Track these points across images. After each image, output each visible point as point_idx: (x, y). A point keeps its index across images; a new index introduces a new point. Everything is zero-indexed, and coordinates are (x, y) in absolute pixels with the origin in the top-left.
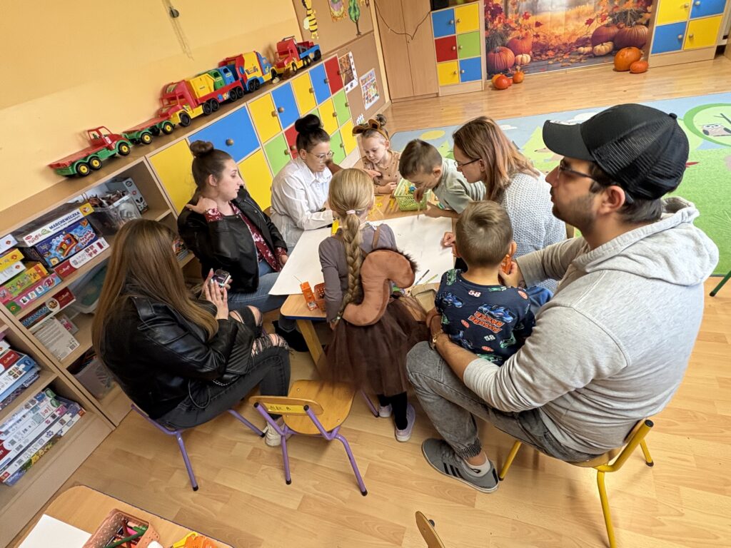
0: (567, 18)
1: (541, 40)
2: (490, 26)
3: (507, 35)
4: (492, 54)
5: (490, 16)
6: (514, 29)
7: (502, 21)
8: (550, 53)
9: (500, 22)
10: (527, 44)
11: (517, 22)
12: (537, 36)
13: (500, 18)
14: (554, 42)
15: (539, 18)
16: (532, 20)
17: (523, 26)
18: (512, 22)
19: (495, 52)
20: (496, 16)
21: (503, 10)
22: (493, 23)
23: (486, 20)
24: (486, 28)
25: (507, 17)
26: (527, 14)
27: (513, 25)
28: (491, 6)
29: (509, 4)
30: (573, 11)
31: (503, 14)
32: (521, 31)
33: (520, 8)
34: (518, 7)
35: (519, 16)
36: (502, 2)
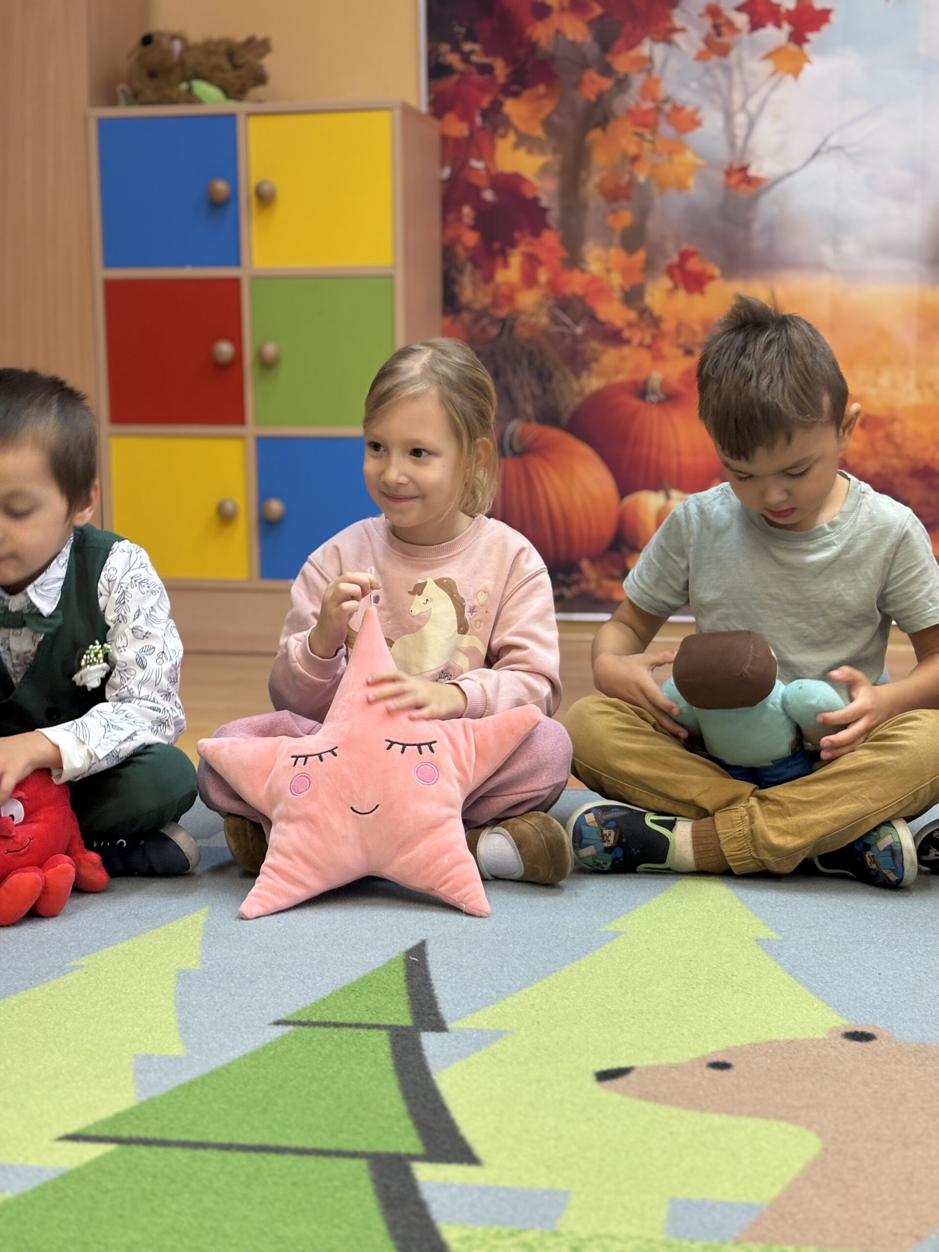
2: (470, 292)
3: (575, 361)
5: (471, 238)
6: (614, 336)
7: (543, 274)
9: (529, 280)
11: (632, 297)
13: (532, 262)
16: (722, 295)
17: (668, 326)
18: (601, 291)
20: (513, 244)
21: (553, 216)
22: (489, 278)
23: (448, 252)
24: (451, 301)
25: (574, 260)
26: (693, 265)
27: (612, 312)
28: (480, 180)
29: (590, 188)
31: (550, 238)
32: (658, 357)
33: (652, 224)
34: (644, 213)
35: (649, 266)
36: (544, 170)
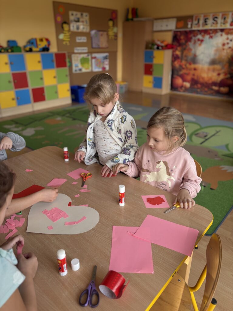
0: (209, 69)
1: (195, 78)
3: (180, 70)
6: (184, 69)
7: (179, 63)
8: (199, 86)
10: (189, 78)
11: (186, 65)
12: (194, 75)
14: (201, 80)
15: (196, 66)
16: (193, 66)
18: (183, 65)
24: (172, 64)
27: (184, 67)
30: (212, 67)
34: (187, 58)
35: (187, 63)
36: (180, 54)
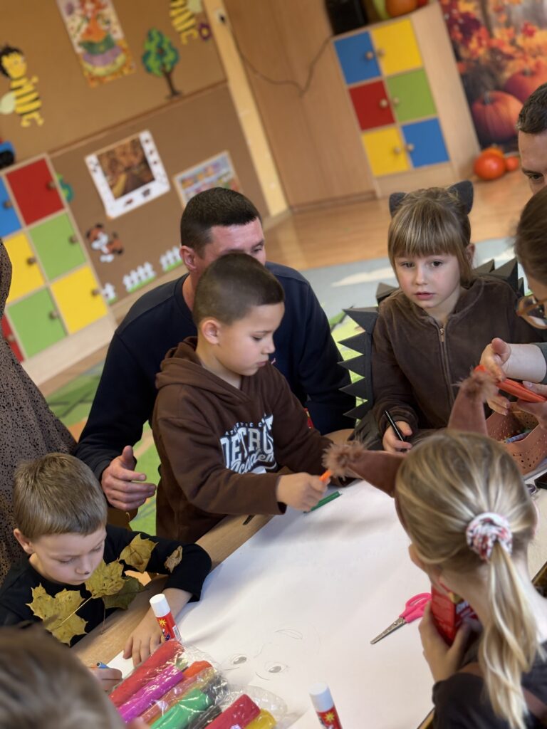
2: (463, 53)
3: (501, 68)
4: (478, 106)
5: (459, 36)
6: (510, 57)
7: (484, 42)
9: (480, 45)
11: (513, 43)
13: (480, 39)
16: (542, 38)
17: (527, 49)
19: (484, 103)
20: (472, 34)
21: (482, 23)
22: (468, 47)
23: (453, 43)
24: (458, 57)
25: (491, 35)
26: (530, 28)
27: (508, 49)
28: (457, 17)
29: (490, 10)
31: (483, 30)
32: (526, 60)
33: (514, 17)
34: (509, 15)
35: (516, 32)
36: (476, 8)
